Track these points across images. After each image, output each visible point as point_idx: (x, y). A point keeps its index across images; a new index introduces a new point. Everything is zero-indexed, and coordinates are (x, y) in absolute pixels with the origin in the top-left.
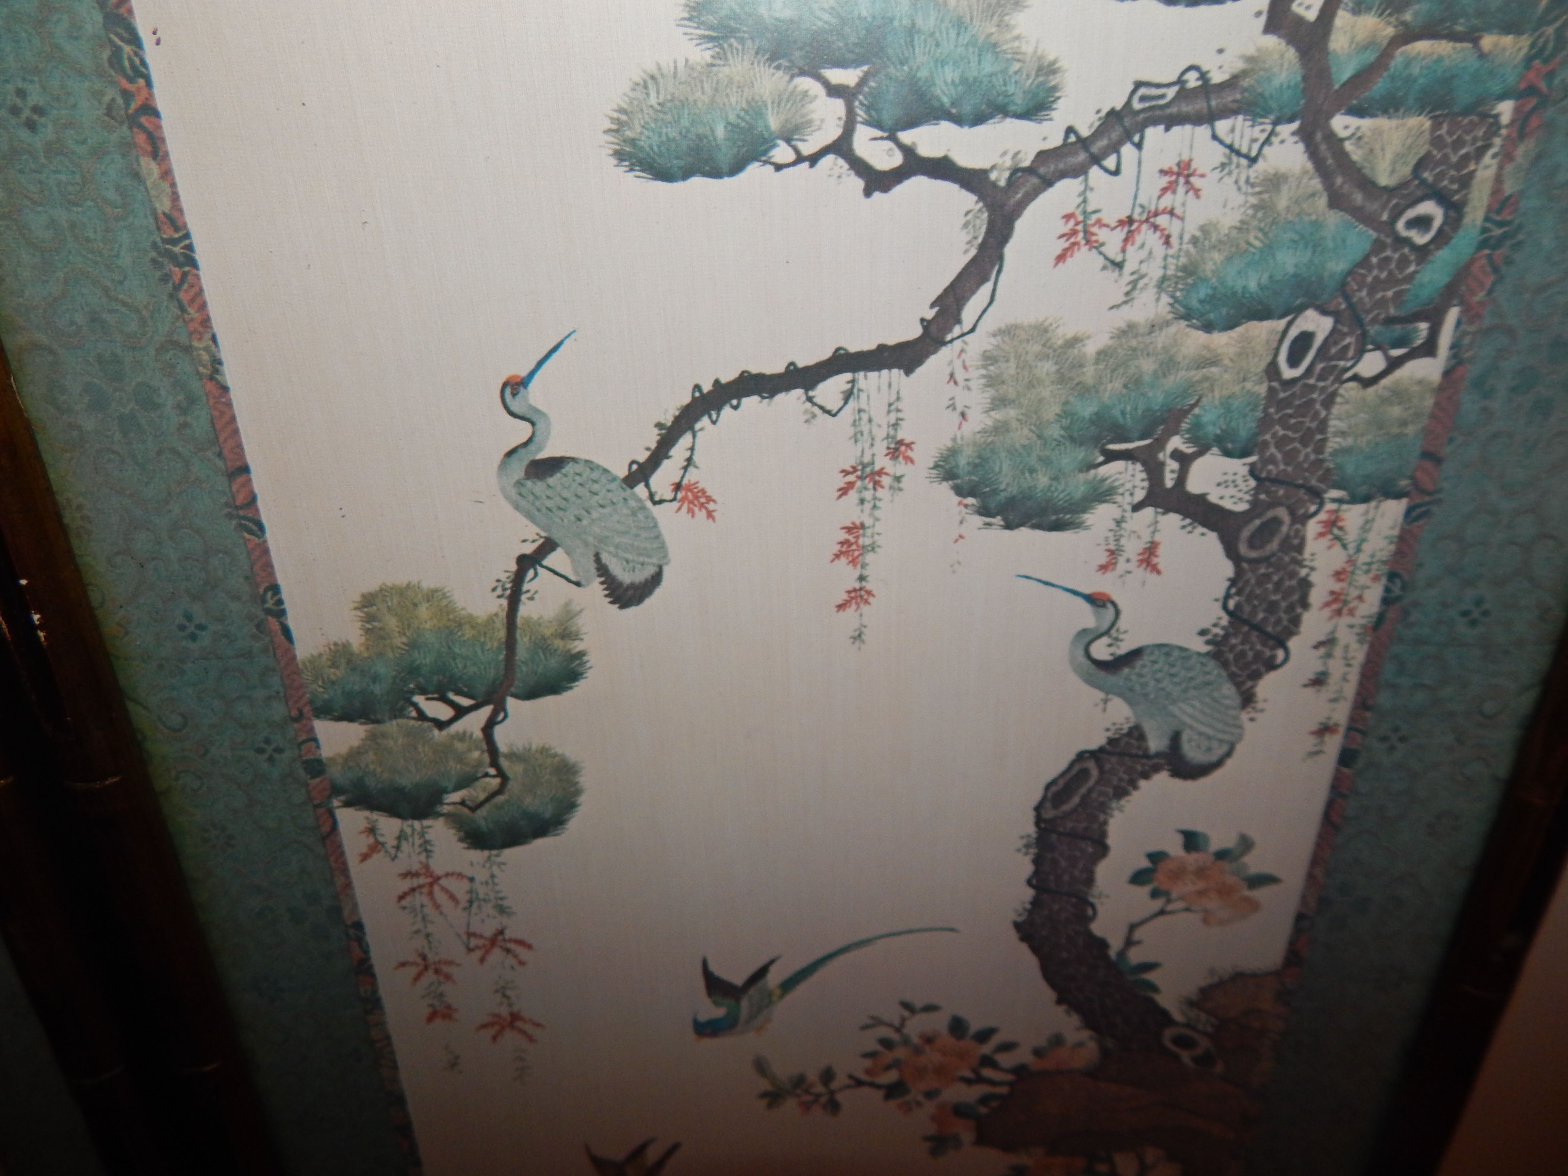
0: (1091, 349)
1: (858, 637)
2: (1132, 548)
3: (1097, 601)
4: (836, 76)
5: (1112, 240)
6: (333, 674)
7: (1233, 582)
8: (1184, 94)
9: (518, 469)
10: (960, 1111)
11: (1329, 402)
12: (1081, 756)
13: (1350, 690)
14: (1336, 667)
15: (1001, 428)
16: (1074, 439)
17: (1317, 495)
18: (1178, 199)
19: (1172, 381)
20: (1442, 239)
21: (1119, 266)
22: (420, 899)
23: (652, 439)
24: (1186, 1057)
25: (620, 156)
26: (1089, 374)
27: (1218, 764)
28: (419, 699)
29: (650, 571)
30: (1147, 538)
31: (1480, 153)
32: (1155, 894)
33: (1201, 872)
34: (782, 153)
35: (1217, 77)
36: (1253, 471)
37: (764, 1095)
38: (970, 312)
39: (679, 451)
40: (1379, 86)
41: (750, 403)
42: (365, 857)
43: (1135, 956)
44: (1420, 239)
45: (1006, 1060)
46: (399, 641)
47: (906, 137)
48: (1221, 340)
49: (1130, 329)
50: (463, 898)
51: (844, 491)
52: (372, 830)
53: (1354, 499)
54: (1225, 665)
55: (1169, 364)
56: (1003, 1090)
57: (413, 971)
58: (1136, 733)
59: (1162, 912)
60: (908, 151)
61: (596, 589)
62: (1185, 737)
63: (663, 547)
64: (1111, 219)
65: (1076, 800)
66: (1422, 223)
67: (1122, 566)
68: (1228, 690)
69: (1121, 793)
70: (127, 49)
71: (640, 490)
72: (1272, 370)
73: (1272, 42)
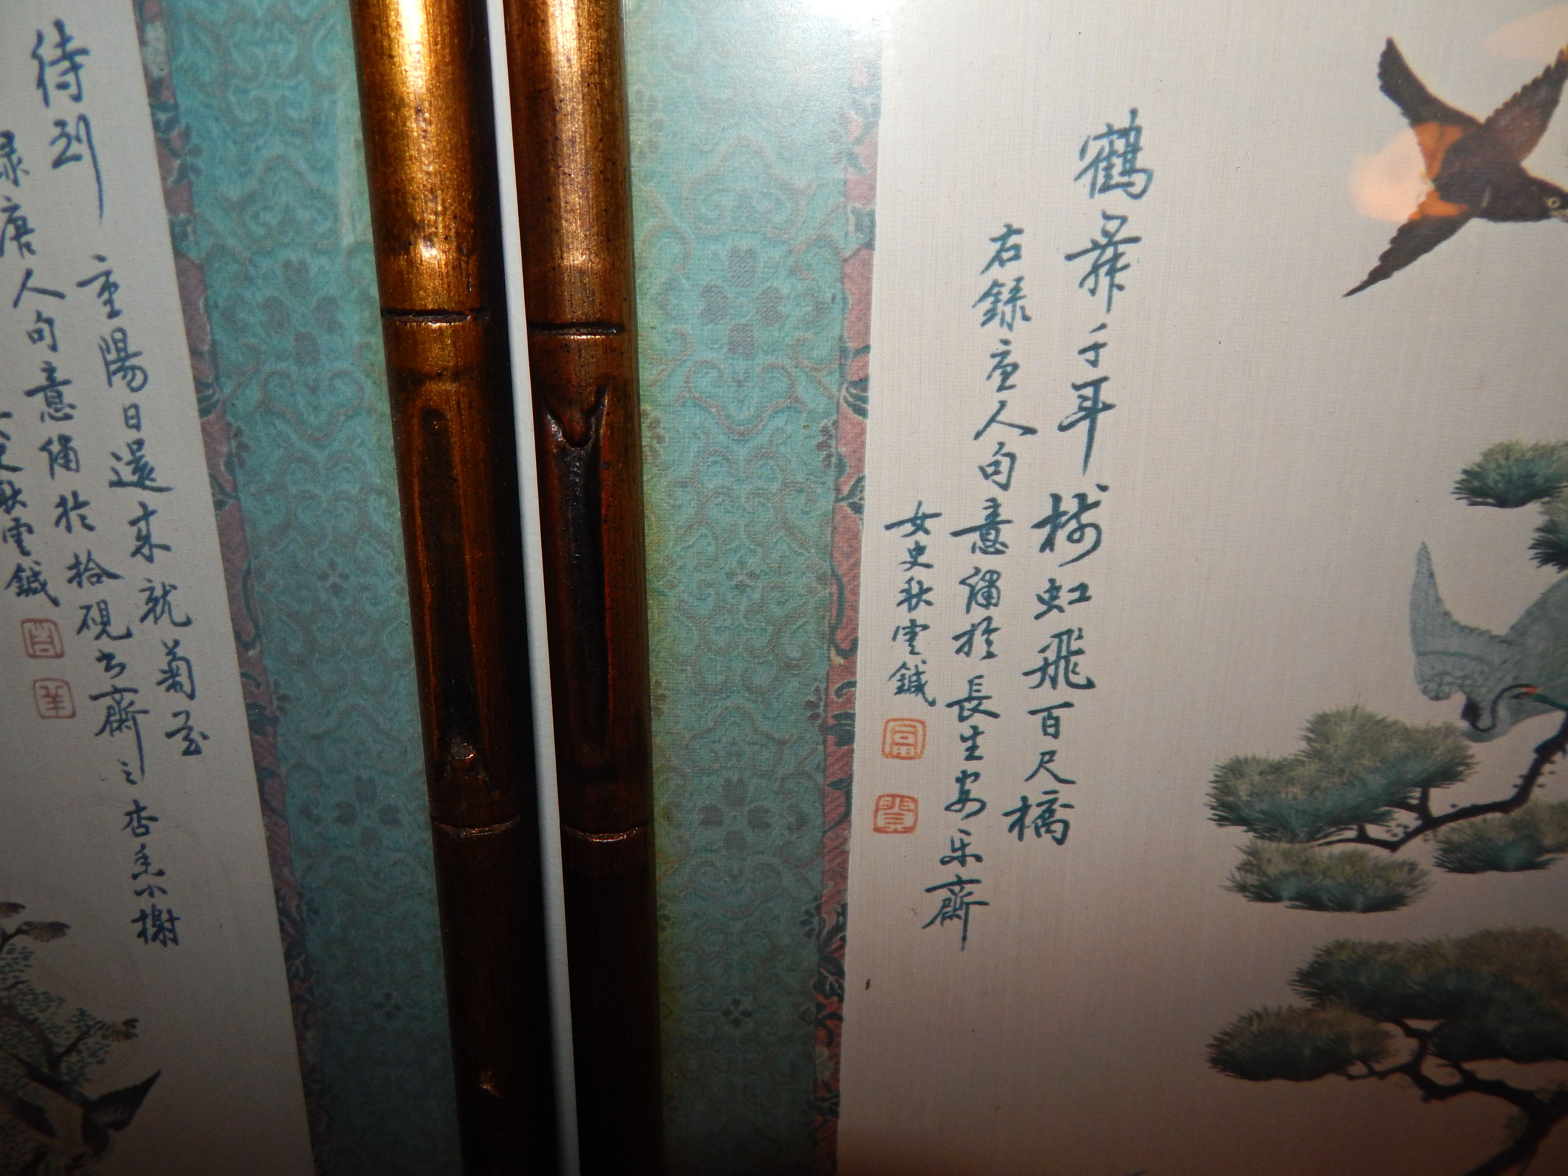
4: (1415, 1024)
25: (1215, 1060)
34: (1358, 1069)
47: (1468, 1066)
60: (1468, 1075)
70: (831, 978)
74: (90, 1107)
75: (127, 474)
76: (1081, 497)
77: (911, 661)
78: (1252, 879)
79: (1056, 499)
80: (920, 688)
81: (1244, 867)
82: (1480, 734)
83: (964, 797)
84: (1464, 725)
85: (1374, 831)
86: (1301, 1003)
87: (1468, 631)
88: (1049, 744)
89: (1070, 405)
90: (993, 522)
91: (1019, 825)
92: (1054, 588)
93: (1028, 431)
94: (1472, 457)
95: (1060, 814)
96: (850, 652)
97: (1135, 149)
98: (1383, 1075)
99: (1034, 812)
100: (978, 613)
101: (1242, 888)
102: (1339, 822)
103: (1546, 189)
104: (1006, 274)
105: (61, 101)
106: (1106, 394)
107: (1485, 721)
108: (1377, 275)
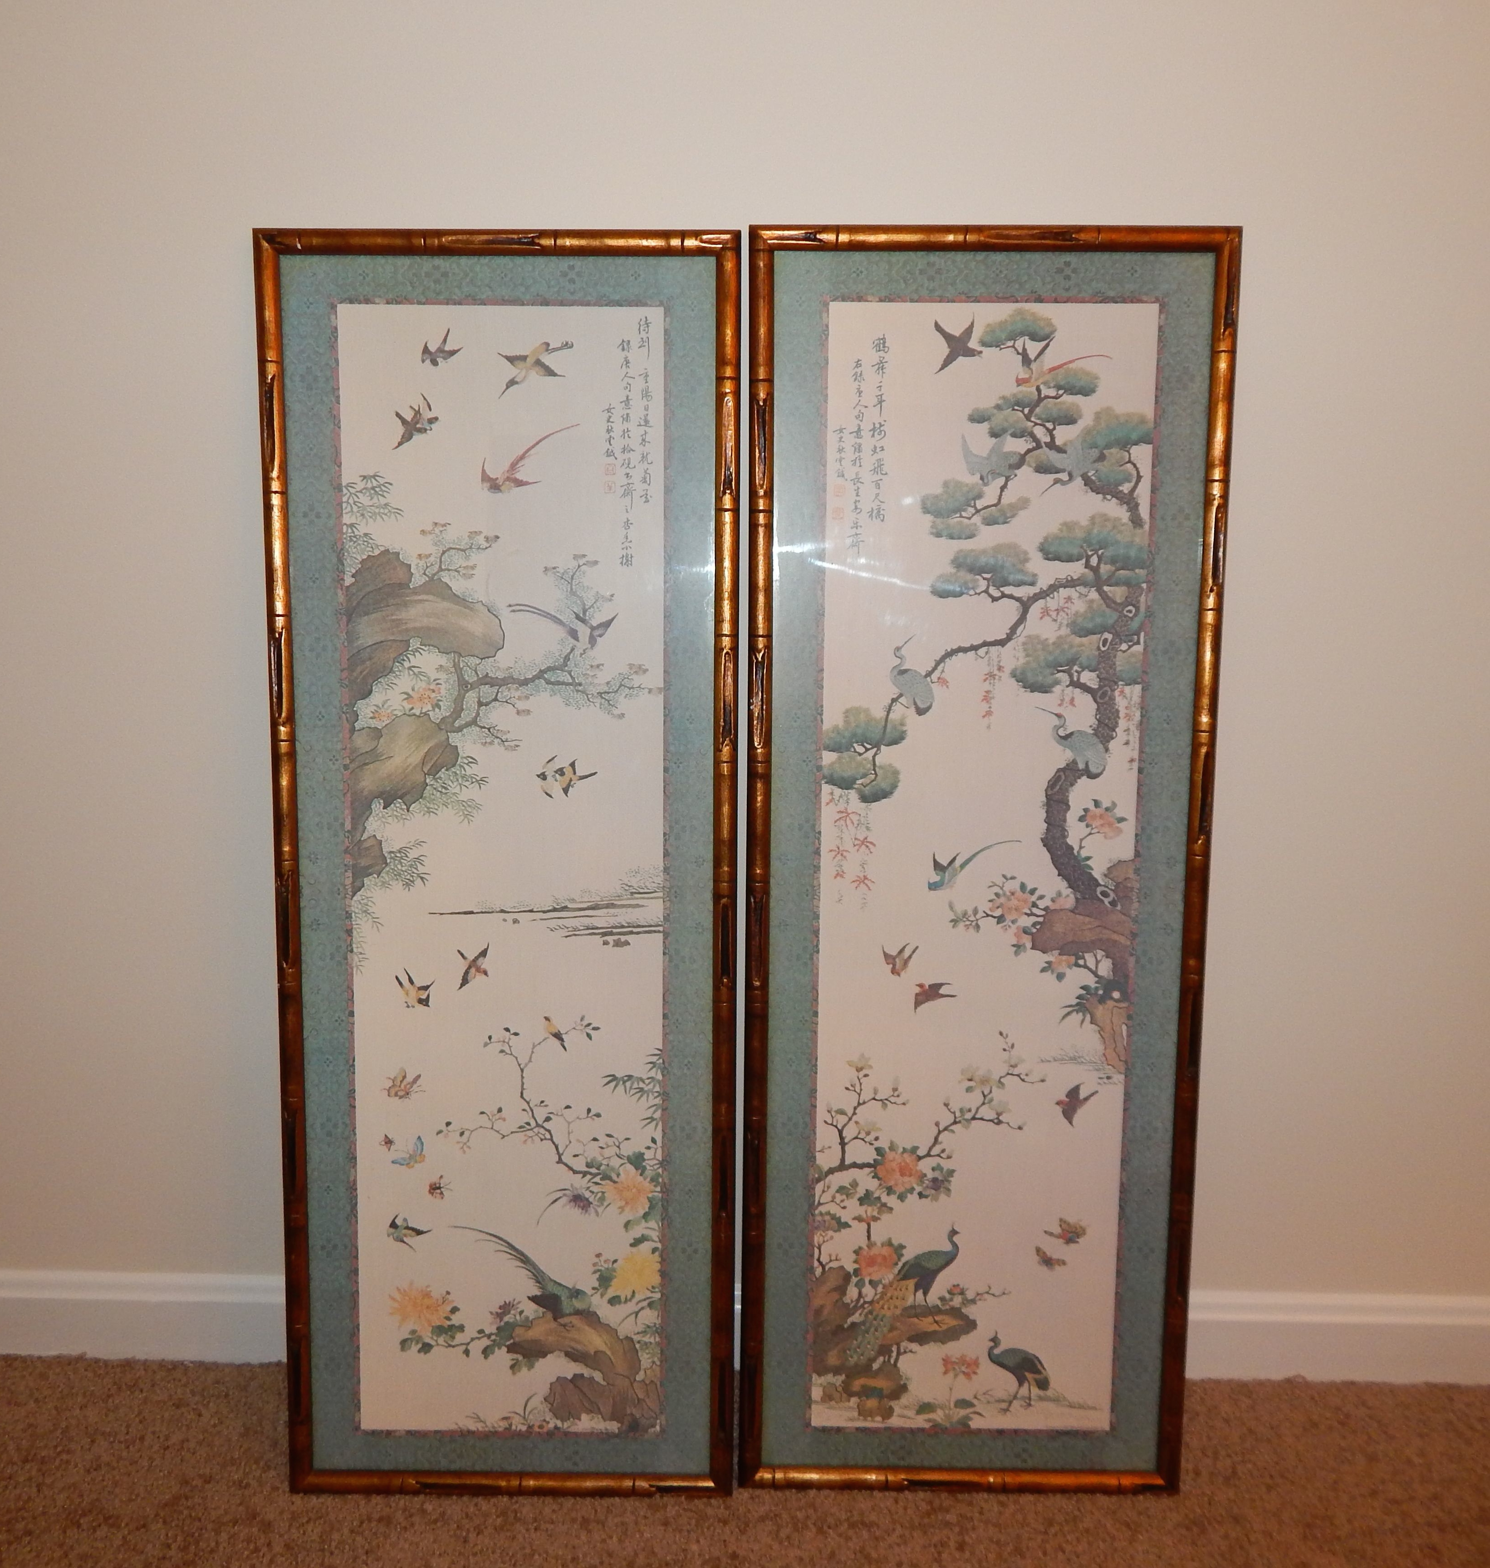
0: (1051, 641)
1: (989, 727)
2: (1067, 699)
3: (1059, 716)
4: (985, 575)
5: (1054, 614)
6: (833, 735)
7: (1097, 710)
8: (1067, 581)
9: (895, 673)
10: (1025, 931)
11: (1115, 657)
12: (1059, 770)
13: (1137, 746)
14: (1131, 739)
15: (1028, 663)
16: (1049, 667)
17: (1116, 683)
18: (1069, 605)
19: (1074, 650)
20: (1135, 615)
21: (1055, 620)
22: (842, 822)
23: (933, 664)
24: (1106, 901)
25: (932, 592)
26: (1051, 648)
27: (1101, 773)
28: (855, 745)
29: (928, 704)
30: (1071, 696)
31: (1141, 595)
32: (1087, 826)
33: (1101, 816)
34: (972, 592)
35: (1075, 578)
36: (1098, 676)
37: (952, 921)
38: (1019, 631)
39: (940, 668)
40: (1113, 581)
41: (960, 654)
42: (828, 804)
43: (1084, 853)
44: (1131, 615)
45: (1042, 904)
46: (853, 725)
47: (1002, 589)
48: (1084, 640)
49: (1060, 637)
50: (856, 823)
51: (985, 680)
52: (832, 794)
53: (1126, 685)
54: (1098, 737)
55: (1071, 646)
56: (1041, 919)
57: (833, 853)
58: (1074, 762)
59: (1090, 834)
60: (1002, 592)
61: (913, 709)
62: (1090, 764)
63: (933, 697)
64: (1053, 609)
65: (1058, 787)
66: (1130, 611)
67: (1065, 705)
68: (1101, 746)
69: (1072, 785)
71: (928, 679)
72: (1099, 648)
73: (1087, 570)
74: (593, 628)
75: (643, 423)
76: (880, 423)
77: (841, 468)
78: (934, 531)
79: (874, 424)
80: (843, 476)
81: (932, 527)
82: (986, 484)
83: (856, 508)
84: (981, 482)
85: (964, 514)
86: (954, 571)
87: (977, 456)
88: (878, 491)
89: (875, 401)
90: (859, 430)
91: (871, 516)
92: (875, 447)
93: (866, 407)
94: (970, 412)
95: (882, 512)
96: (825, 466)
97: (884, 343)
98: (979, 594)
99: (875, 512)
100: (857, 454)
101: (932, 533)
102: (955, 512)
103: (974, 350)
104: (859, 370)
105: (643, 333)
106: (884, 398)
107: (986, 481)
108: (941, 369)
